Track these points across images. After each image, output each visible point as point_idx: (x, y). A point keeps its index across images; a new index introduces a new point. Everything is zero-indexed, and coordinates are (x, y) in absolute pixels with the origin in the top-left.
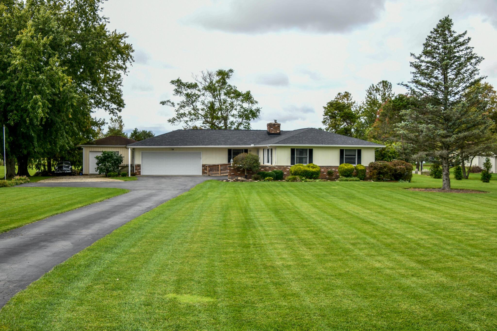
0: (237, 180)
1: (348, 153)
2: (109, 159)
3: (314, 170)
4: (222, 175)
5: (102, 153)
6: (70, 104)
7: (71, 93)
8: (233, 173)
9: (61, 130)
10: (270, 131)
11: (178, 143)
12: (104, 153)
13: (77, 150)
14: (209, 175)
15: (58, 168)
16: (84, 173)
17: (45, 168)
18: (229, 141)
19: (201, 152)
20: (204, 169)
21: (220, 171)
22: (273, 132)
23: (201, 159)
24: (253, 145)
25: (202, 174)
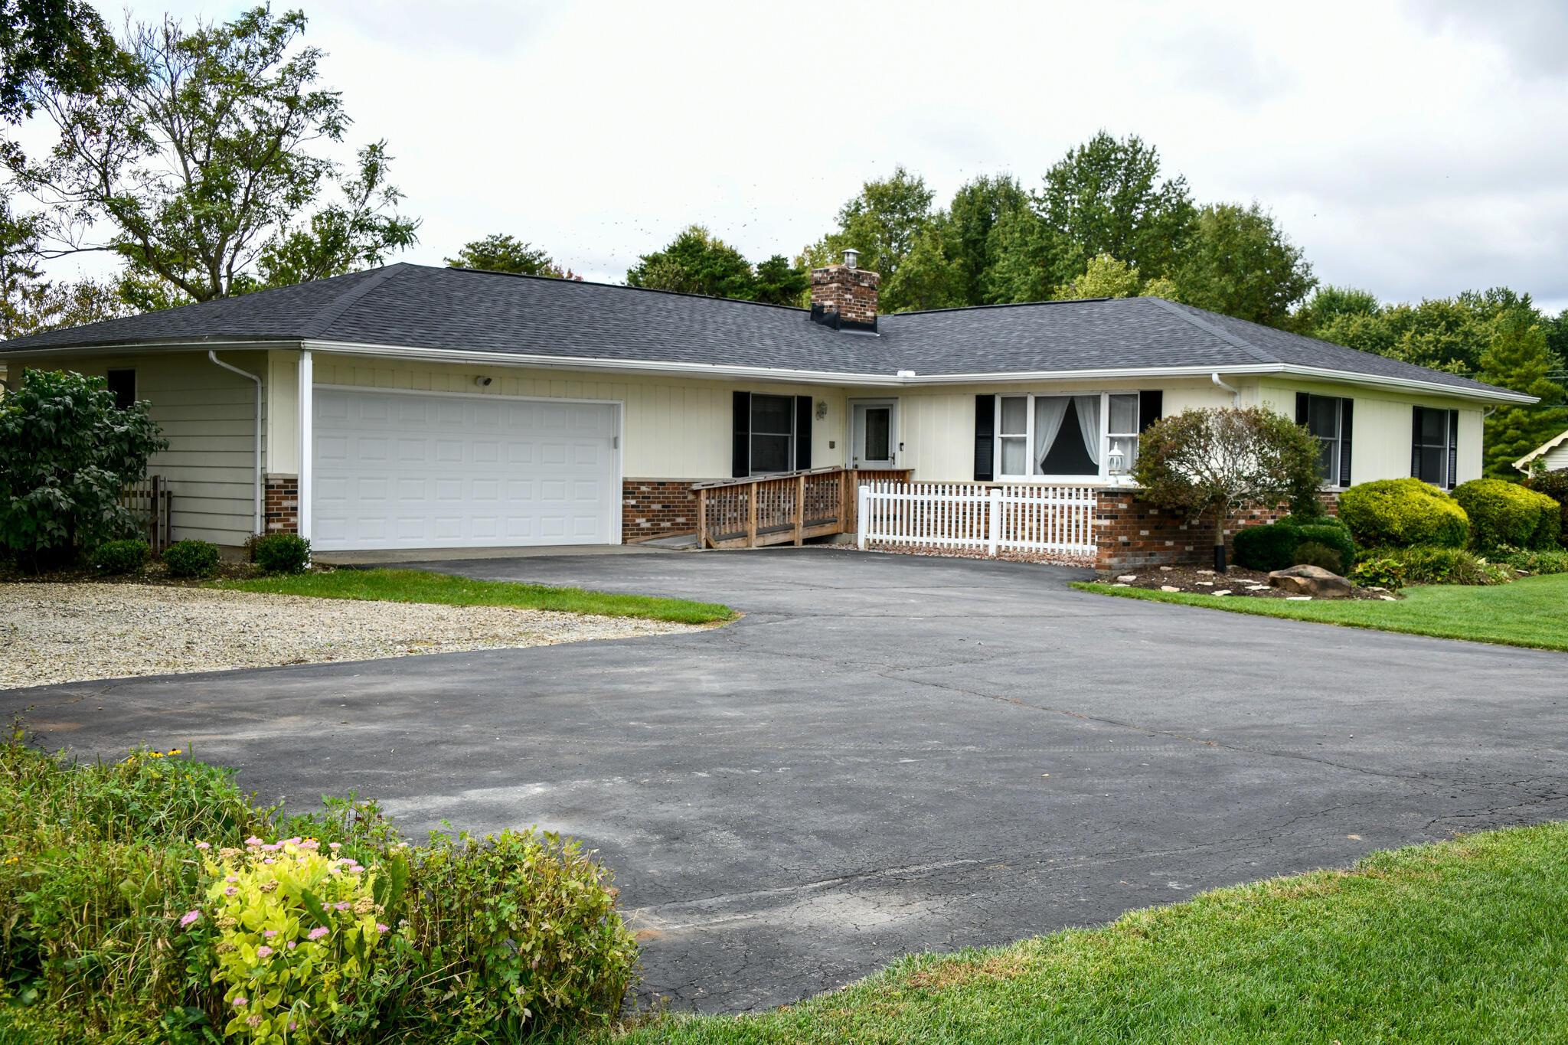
10: (843, 311)
14: (708, 545)
19: (618, 406)
20: (633, 506)
21: (754, 520)
22: (854, 315)
23: (616, 446)
24: (910, 374)
25: (624, 541)
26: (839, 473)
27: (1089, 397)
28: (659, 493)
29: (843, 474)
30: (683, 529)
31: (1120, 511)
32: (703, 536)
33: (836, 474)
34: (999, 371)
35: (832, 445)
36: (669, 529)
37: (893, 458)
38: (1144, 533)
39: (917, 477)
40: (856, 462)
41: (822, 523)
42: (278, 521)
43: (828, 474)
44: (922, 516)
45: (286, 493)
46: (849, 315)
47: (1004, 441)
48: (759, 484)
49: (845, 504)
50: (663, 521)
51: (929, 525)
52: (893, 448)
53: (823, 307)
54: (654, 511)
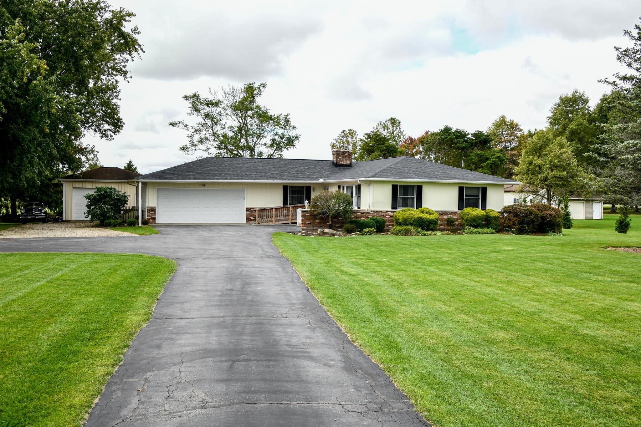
0: (325, 233)
1: (470, 193)
2: (107, 199)
3: (431, 217)
4: (277, 223)
5: (96, 190)
6: (45, 111)
7: (47, 93)
8: (309, 222)
9: (29, 152)
10: (338, 162)
11: (214, 176)
12: (99, 189)
13: (52, 187)
14: (258, 223)
15: (25, 212)
16: (64, 219)
17: (7, 210)
18: (285, 174)
19: (245, 190)
20: (247, 214)
21: (274, 218)
22: (342, 163)
23: (244, 199)
24: (323, 180)
25: (247, 222)
28: (250, 211)
32: (257, 221)
38: (317, 221)
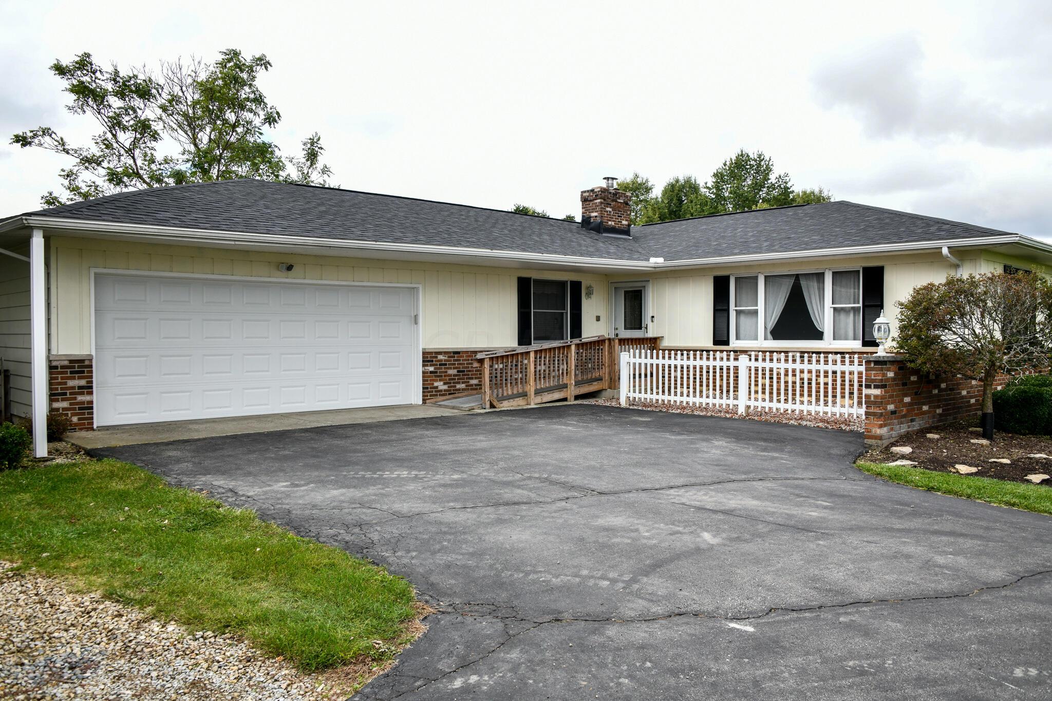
8: (893, 407)
10: (605, 220)
14: (492, 406)
19: (417, 288)
20: (431, 372)
21: (532, 382)
22: (613, 223)
23: (416, 322)
24: (660, 260)
25: (424, 401)
26: (603, 341)
27: (812, 274)
28: (454, 360)
29: (607, 342)
30: (476, 389)
31: (888, 380)
32: (487, 399)
33: (600, 342)
34: (736, 254)
35: (598, 319)
36: (463, 389)
37: (646, 328)
38: (907, 400)
39: (665, 343)
40: (617, 332)
41: (590, 381)
42: (63, 400)
43: (594, 342)
44: (670, 374)
45: (71, 373)
46: (610, 223)
47: (738, 313)
48: (536, 352)
49: (609, 366)
50: (459, 383)
51: (676, 381)
52: (647, 320)
53: (590, 217)
54: (450, 375)
